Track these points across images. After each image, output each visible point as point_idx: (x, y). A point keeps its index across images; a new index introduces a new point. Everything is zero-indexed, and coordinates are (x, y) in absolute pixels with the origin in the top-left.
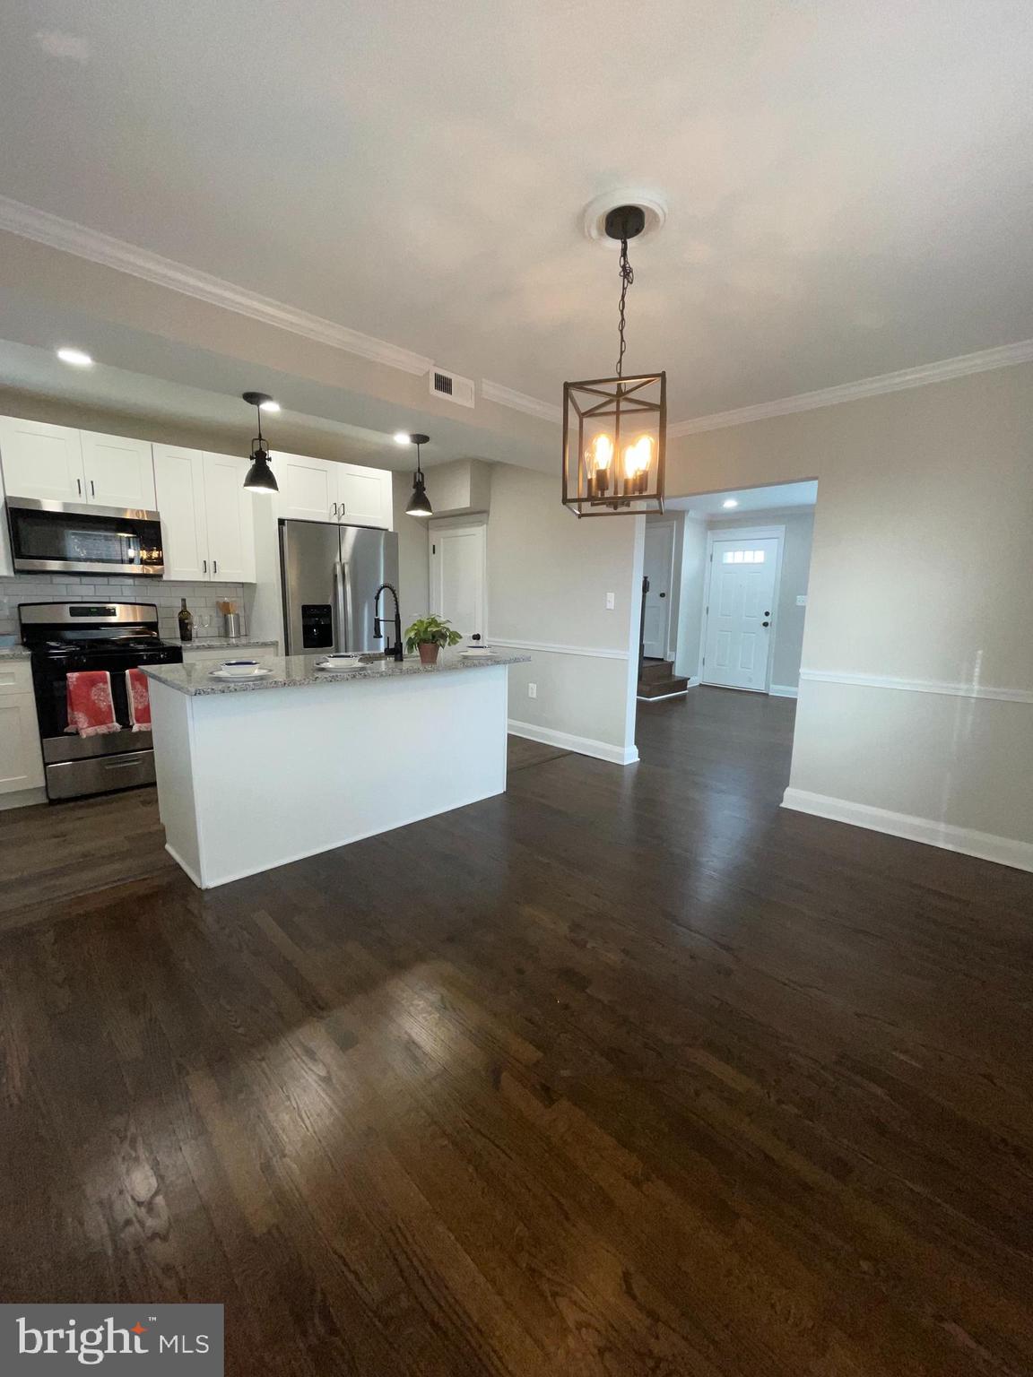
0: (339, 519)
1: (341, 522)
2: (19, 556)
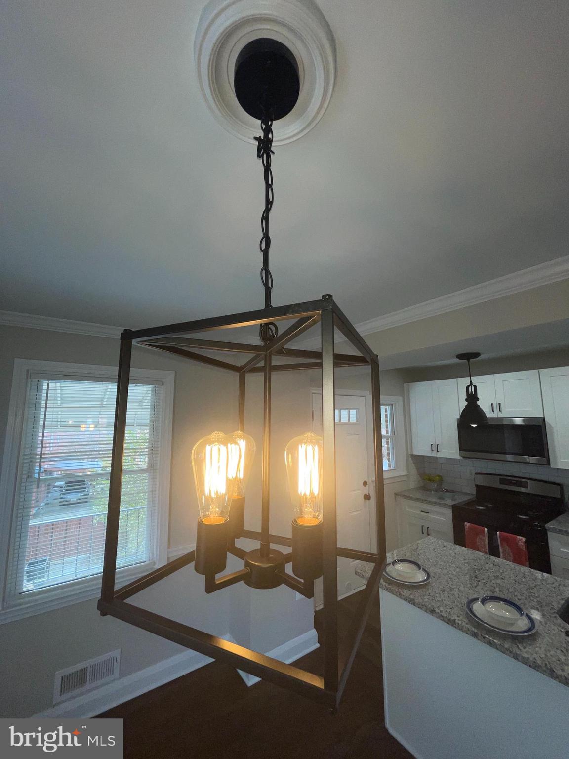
2: (461, 449)
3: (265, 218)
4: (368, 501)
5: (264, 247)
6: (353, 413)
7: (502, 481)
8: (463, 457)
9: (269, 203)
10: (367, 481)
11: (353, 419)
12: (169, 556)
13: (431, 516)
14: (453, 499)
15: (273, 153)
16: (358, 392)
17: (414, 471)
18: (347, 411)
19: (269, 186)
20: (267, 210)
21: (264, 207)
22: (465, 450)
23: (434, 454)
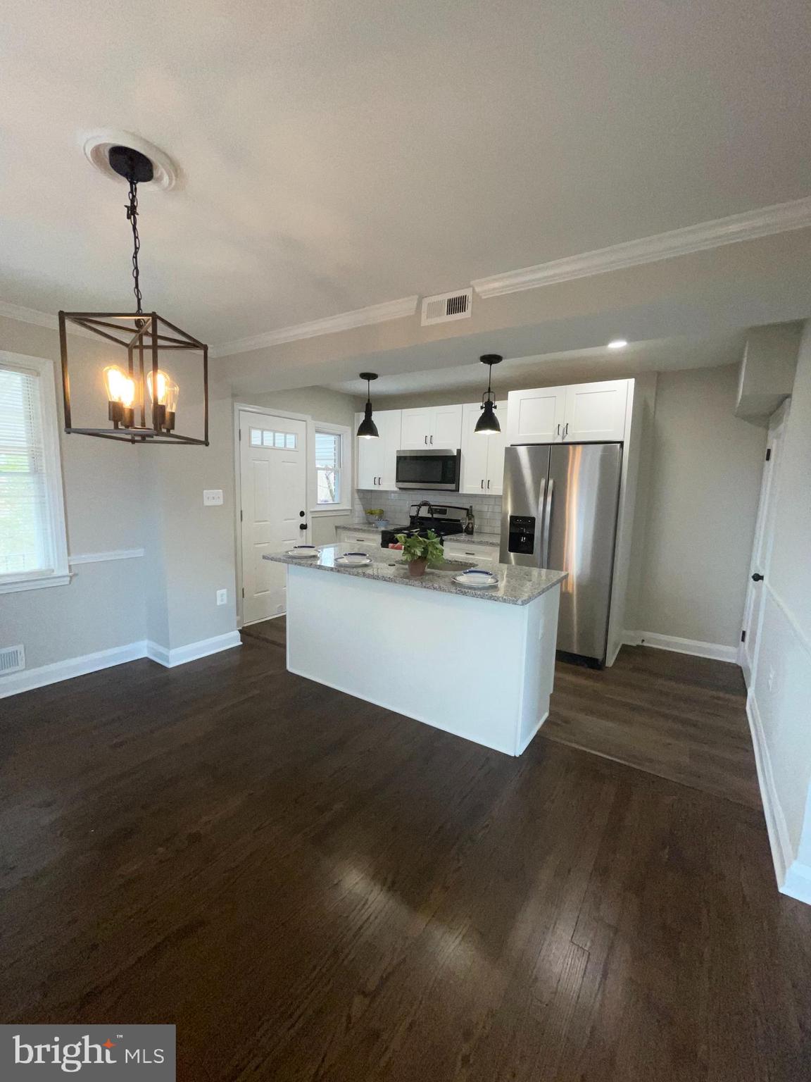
0: (563, 438)
1: (567, 440)
2: (398, 481)
3: (135, 257)
4: (304, 530)
5: (135, 275)
6: (291, 439)
7: (431, 511)
8: (400, 488)
9: (137, 249)
10: (305, 511)
11: (291, 446)
12: (71, 563)
13: (365, 543)
14: (385, 527)
15: (138, 214)
16: (300, 416)
17: (359, 507)
18: (283, 435)
19: (136, 237)
20: (136, 253)
21: (134, 251)
22: (400, 481)
23: (376, 488)
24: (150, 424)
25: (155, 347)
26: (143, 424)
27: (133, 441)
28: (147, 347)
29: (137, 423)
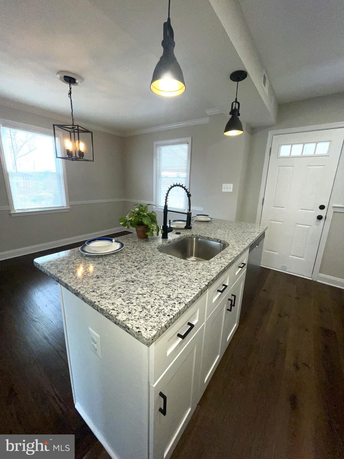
24: (78, 156)
25: (78, 132)
26: (76, 155)
27: (73, 160)
28: (76, 132)
29: (74, 155)
